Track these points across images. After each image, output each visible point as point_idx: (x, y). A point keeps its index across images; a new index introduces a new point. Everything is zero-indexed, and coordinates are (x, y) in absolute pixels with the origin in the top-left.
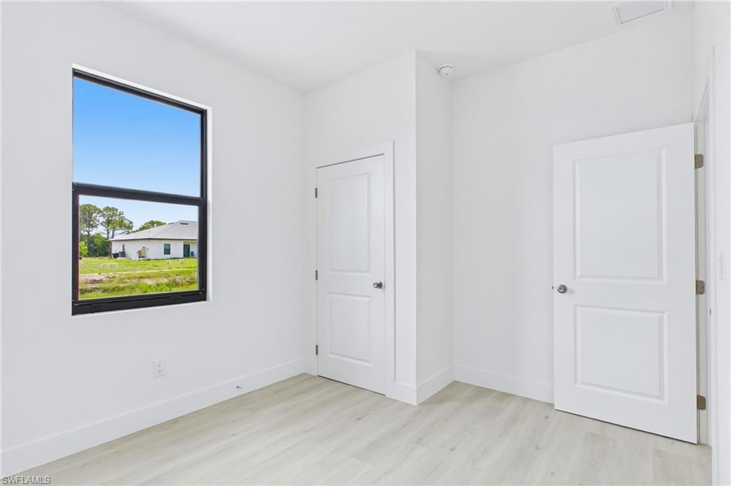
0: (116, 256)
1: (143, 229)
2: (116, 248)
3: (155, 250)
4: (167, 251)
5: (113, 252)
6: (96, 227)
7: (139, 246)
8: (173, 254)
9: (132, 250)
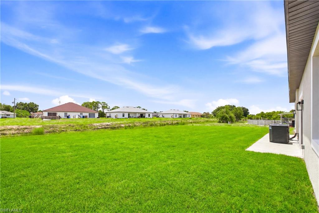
0: (108, 117)
1: (113, 109)
2: (108, 115)
3: (120, 116)
4: (123, 116)
5: (107, 116)
6: (99, 108)
7: (115, 114)
8: (125, 117)
9: (113, 115)
